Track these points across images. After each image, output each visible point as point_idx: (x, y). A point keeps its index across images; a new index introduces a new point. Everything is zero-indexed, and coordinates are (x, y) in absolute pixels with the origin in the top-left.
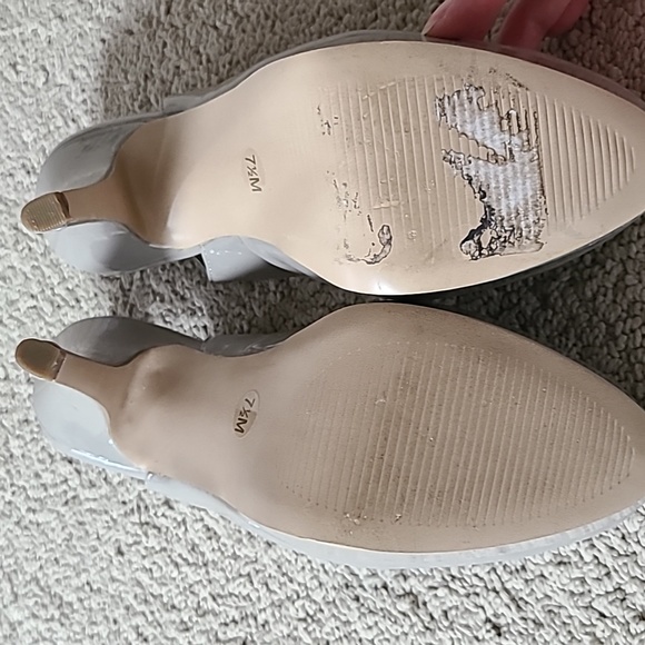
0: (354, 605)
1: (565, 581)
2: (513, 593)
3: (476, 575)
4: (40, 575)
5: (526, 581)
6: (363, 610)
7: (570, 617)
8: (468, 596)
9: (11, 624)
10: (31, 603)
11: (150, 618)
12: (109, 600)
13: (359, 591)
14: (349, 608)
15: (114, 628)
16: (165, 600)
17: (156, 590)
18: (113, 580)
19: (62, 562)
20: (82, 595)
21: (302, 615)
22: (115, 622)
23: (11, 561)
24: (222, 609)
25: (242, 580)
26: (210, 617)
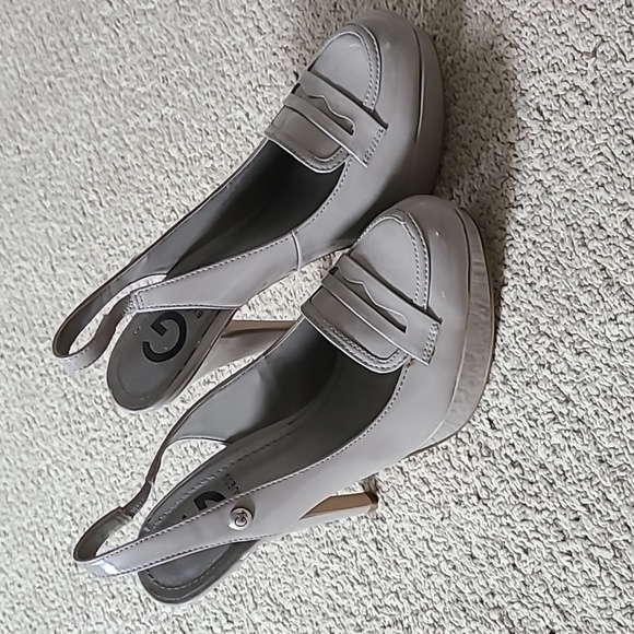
0: (462, 615)
1: (594, 600)
2: (562, 607)
3: (537, 594)
4: (270, 590)
5: (569, 598)
6: (468, 618)
7: (600, 626)
8: (532, 609)
9: (254, 625)
10: (265, 610)
11: (338, 622)
12: (312, 609)
13: (465, 604)
14: (460, 618)
15: (317, 629)
16: (346, 609)
17: (341, 602)
18: (314, 594)
19: (283, 581)
20: (297, 606)
21: (431, 622)
22: (317, 624)
23: (252, 580)
24: (381, 615)
25: (393, 595)
26: (374, 622)
